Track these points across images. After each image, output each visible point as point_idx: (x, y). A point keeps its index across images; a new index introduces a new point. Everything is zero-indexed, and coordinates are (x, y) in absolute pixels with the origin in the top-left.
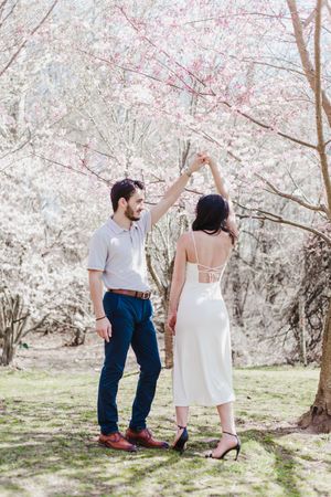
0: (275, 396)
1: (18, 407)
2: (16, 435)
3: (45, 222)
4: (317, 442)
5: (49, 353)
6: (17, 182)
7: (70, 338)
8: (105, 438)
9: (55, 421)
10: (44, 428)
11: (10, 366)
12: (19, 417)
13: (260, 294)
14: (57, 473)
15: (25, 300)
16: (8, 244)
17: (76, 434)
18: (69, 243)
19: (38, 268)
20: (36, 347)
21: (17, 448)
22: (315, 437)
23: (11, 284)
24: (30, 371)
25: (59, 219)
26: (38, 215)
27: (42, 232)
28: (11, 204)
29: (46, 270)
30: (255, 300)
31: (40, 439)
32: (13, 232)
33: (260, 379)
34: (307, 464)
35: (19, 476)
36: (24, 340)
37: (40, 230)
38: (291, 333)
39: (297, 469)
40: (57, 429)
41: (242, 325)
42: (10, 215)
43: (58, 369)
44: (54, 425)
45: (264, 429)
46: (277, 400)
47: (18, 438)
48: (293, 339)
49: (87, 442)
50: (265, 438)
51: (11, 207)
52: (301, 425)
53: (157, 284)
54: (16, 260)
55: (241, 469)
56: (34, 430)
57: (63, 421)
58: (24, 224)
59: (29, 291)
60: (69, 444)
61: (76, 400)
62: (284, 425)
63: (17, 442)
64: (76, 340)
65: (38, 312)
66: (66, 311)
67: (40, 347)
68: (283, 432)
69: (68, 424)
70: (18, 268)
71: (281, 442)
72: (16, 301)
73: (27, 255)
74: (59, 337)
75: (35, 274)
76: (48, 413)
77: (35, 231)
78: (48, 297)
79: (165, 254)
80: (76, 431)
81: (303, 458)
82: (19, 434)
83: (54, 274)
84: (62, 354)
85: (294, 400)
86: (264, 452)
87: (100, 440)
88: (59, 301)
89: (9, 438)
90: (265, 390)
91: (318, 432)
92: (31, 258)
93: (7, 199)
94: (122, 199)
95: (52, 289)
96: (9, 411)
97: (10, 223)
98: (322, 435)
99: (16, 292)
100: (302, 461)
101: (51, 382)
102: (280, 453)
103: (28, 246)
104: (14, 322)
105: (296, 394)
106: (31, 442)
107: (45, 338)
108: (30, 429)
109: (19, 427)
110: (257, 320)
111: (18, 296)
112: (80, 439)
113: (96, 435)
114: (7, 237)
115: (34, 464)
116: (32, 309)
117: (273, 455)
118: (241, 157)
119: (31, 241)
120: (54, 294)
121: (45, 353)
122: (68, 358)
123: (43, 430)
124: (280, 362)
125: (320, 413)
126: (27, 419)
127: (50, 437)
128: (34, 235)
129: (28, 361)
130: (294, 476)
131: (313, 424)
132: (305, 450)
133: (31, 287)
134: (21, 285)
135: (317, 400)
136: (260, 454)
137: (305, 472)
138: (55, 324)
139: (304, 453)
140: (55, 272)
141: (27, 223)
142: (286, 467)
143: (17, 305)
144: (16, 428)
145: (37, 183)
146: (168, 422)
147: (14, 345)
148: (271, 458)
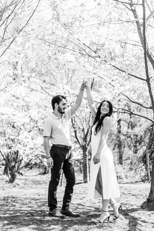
0: (133, 195)
1: (14, 199)
2: (11, 211)
3: (30, 116)
4: (149, 215)
5: (33, 177)
6: (17, 98)
7: (42, 171)
8: (51, 212)
9: (30, 205)
10: (25, 208)
11: (14, 183)
12: (14, 204)
13: (131, 149)
14: (28, 227)
15: (21, 153)
16: (13, 127)
17: (39, 211)
18: (41, 126)
19: (26, 138)
20: (26, 175)
21: (11, 217)
22: (149, 212)
23: (15, 145)
24: (23, 185)
25: (37, 115)
26: (26, 113)
27: (29, 121)
28: (14, 108)
29: (30, 138)
30: (128, 152)
31: (22, 213)
32: (15, 121)
33: (127, 188)
34: (143, 224)
35: (11, 228)
36: (21, 171)
37: (27, 120)
38: (144, 167)
39: (138, 227)
40: (30, 209)
41: (122, 164)
42: (14, 113)
43: (37, 185)
44: (29, 207)
45: (126, 209)
46: (134, 197)
47: (12, 212)
48: (145, 170)
49: (43, 214)
50: (125, 213)
51: (14, 110)
52: (142, 207)
53: (80, 144)
54: (17, 134)
55: (112, 226)
56: (20, 209)
57: (34, 205)
58: (20, 118)
59: (23, 148)
60: (35, 215)
61: (41, 196)
62: (135, 207)
63: (11, 214)
64: (45, 171)
65: (27, 158)
66: (40, 158)
67: (29, 175)
68: (133, 210)
69: (36, 207)
70: (17, 138)
71: (132, 214)
72: (17, 153)
73: (21, 132)
74: (37, 170)
75: (26, 141)
76: (27, 202)
77: (25, 121)
78: (31, 151)
79: (83, 130)
80: (39, 209)
81: (142, 221)
82: (13, 211)
83: (34, 140)
84: (39, 178)
85: (142, 197)
86: (124, 219)
87: (49, 213)
88: (36, 153)
89: (9, 212)
90: (129, 192)
91: (150, 210)
92: (23, 133)
93: (12, 106)
94: (56, 104)
95: (33, 147)
96: (9, 201)
97: (14, 117)
98: (152, 212)
99: (17, 149)
100: (141, 223)
101: (33, 190)
102: (131, 219)
103: (22, 127)
104: (16, 163)
105: (143, 194)
106: (18, 214)
107: (31, 170)
108: (18, 209)
109: (13, 208)
110: (129, 161)
111: (17, 151)
112: (40, 213)
113: (48, 211)
114: (12, 124)
115: (19, 223)
116: (24, 157)
117: (128, 220)
118: (114, 85)
119: (23, 125)
120: (34, 149)
121: (30, 177)
122: (41, 180)
123: (24, 209)
124: (139, 180)
125: (151, 202)
126: (17, 205)
127: (26, 212)
128: (25, 122)
129: (22, 181)
130: (137, 229)
131: (148, 206)
132: (143, 218)
133: (24, 146)
134: (19, 146)
135: (150, 196)
136: (122, 220)
137: (142, 227)
138: (36, 164)
139: (142, 219)
140: (35, 139)
141: (22, 117)
142: (133, 225)
143: (17, 155)
144: (12, 208)
145: (26, 99)
146: (81, 206)
147: (16, 174)
148: (127, 221)
